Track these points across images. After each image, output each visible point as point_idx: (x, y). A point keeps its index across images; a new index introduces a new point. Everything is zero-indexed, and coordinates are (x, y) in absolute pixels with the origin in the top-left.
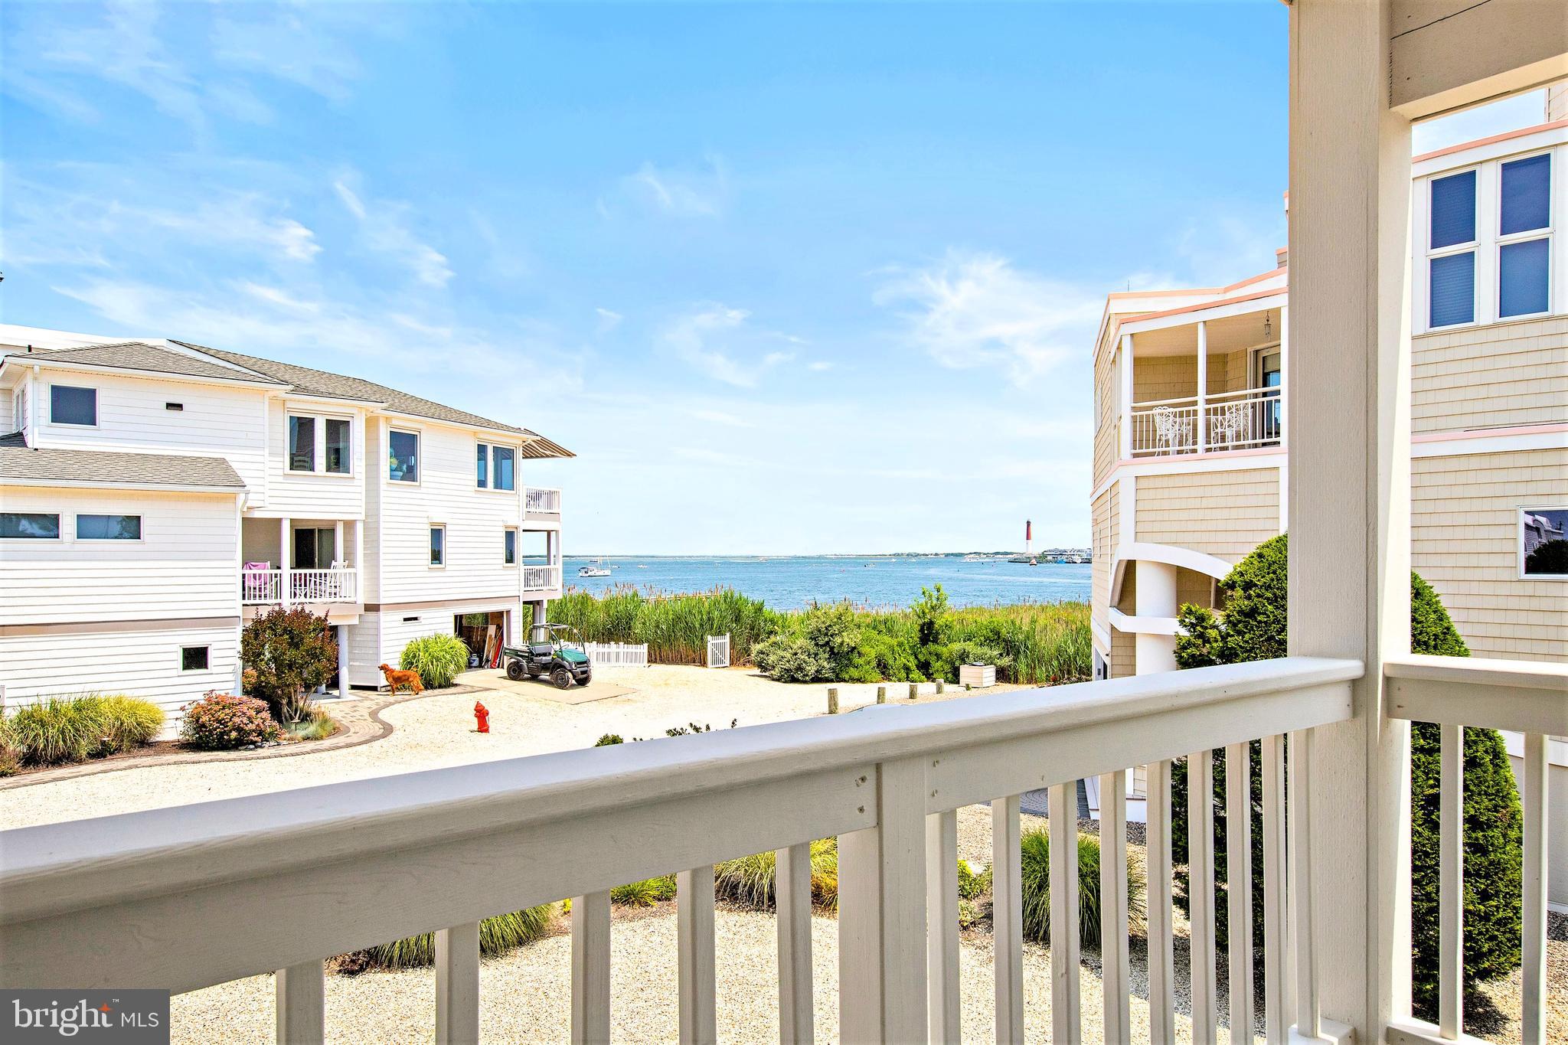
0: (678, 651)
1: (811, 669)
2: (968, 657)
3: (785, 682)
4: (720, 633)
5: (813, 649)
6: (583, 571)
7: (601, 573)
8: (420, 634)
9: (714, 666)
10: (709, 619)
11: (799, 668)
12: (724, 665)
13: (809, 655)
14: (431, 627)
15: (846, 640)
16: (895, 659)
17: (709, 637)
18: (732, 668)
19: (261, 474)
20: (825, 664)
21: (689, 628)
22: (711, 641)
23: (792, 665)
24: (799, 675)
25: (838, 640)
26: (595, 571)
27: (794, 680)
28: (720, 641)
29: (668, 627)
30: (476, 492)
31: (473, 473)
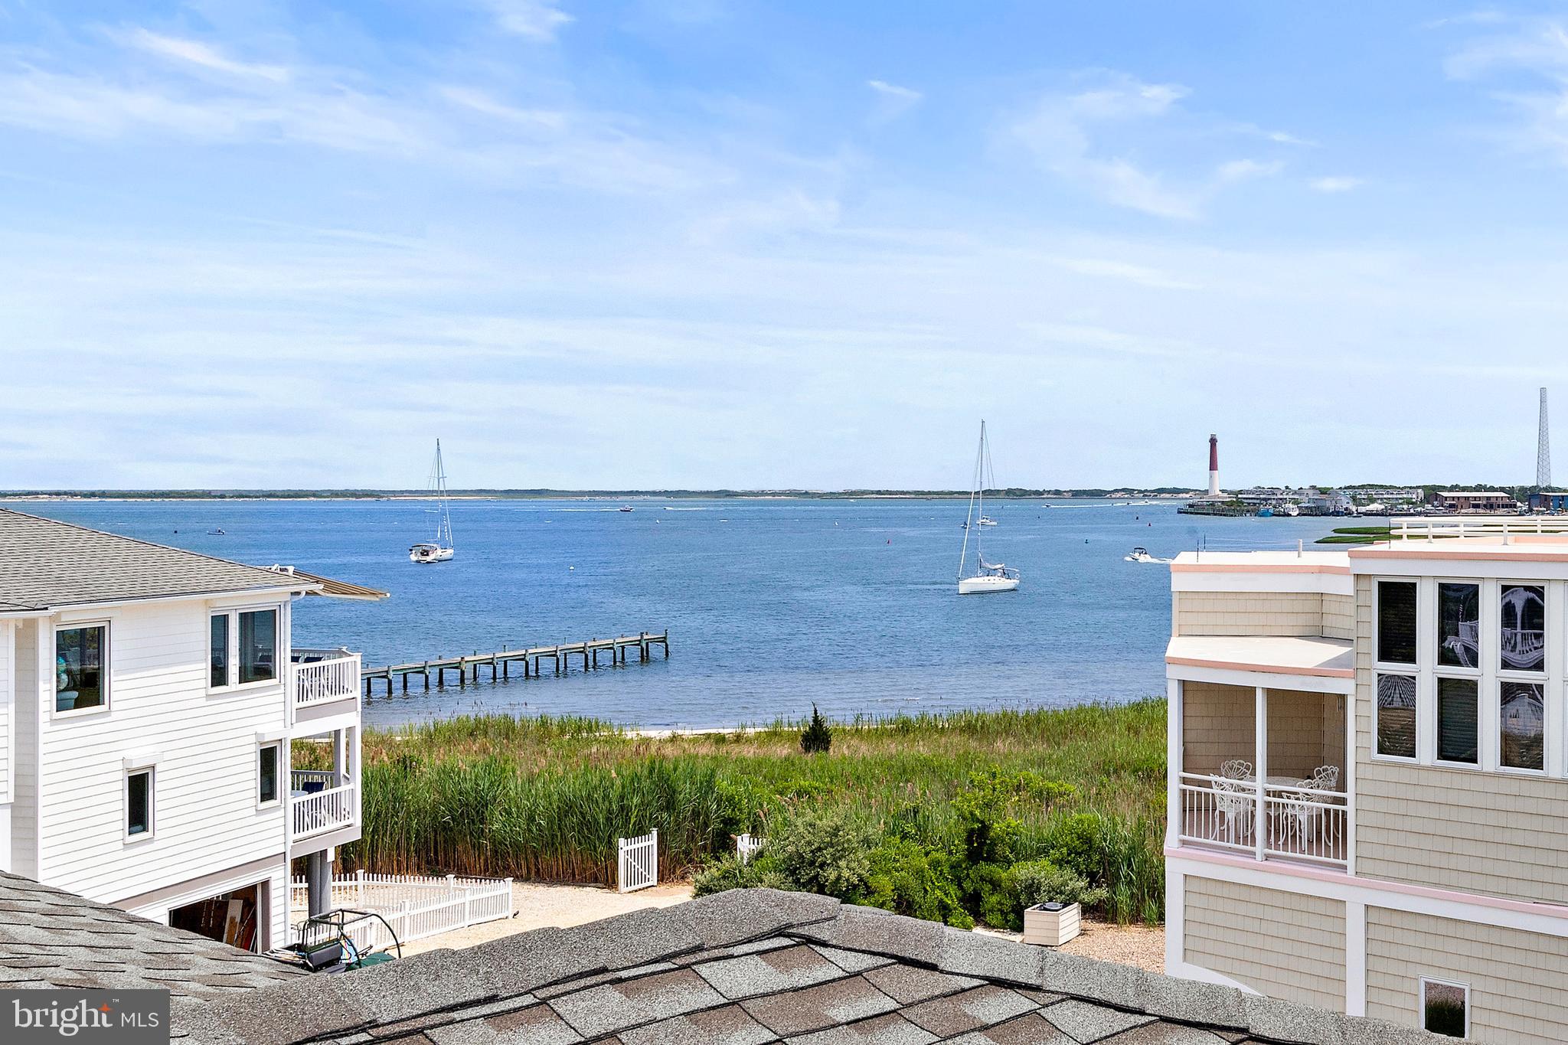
0: (569, 862)
2: (1038, 889)
4: (641, 831)
9: (630, 888)
10: (622, 808)
12: (648, 884)
15: (846, 874)
16: (926, 891)
17: (622, 841)
18: (663, 888)
21: (587, 825)
22: (625, 847)
28: (640, 845)
29: (551, 822)
30: (208, 696)
31: (203, 665)
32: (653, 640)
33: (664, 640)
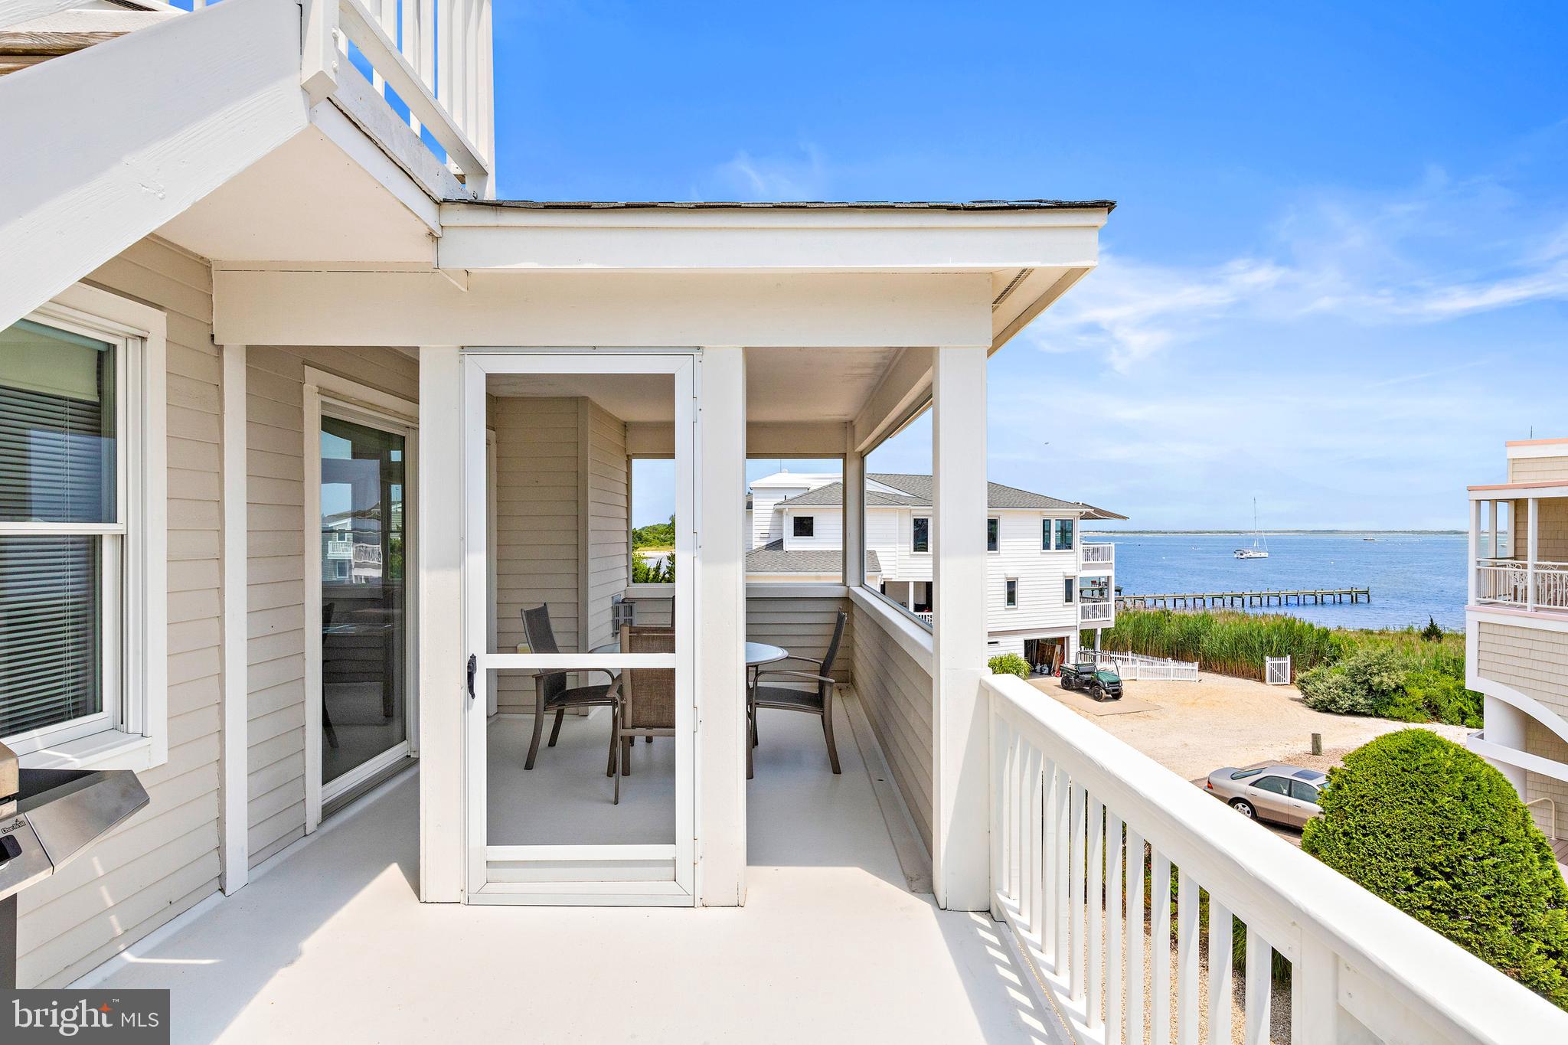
1: (1346, 704)
3: (1320, 711)
4: (1279, 654)
5: (1349, 685)
6: (1239, 553)
7: (1258, 555)
8: (998, 653)
9: (1275, 683)
10: (1268, 642)
11: (1333, 701)
12: (1284, 683)
13: (1345, 690)
14: (1007, 648)
15: (1387, 680)
17: (1267, 658)
18: (1290, 686)
19: (894, 559)
20: (1361, 700)
22: (1269, 661)
23: (1326, 698)
24: (1333, 707)
25: (1377, 679)
26: (1251, 553)
27: (1328, 711)
28: (1277, 662)
29: (1231, 645)
30: (1041, 553)
31: (1039, 540)
32: (1361, 593)
33: (1367, 593)
